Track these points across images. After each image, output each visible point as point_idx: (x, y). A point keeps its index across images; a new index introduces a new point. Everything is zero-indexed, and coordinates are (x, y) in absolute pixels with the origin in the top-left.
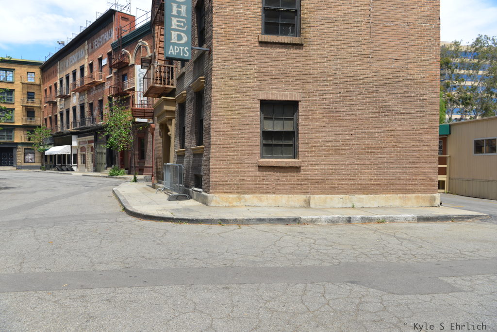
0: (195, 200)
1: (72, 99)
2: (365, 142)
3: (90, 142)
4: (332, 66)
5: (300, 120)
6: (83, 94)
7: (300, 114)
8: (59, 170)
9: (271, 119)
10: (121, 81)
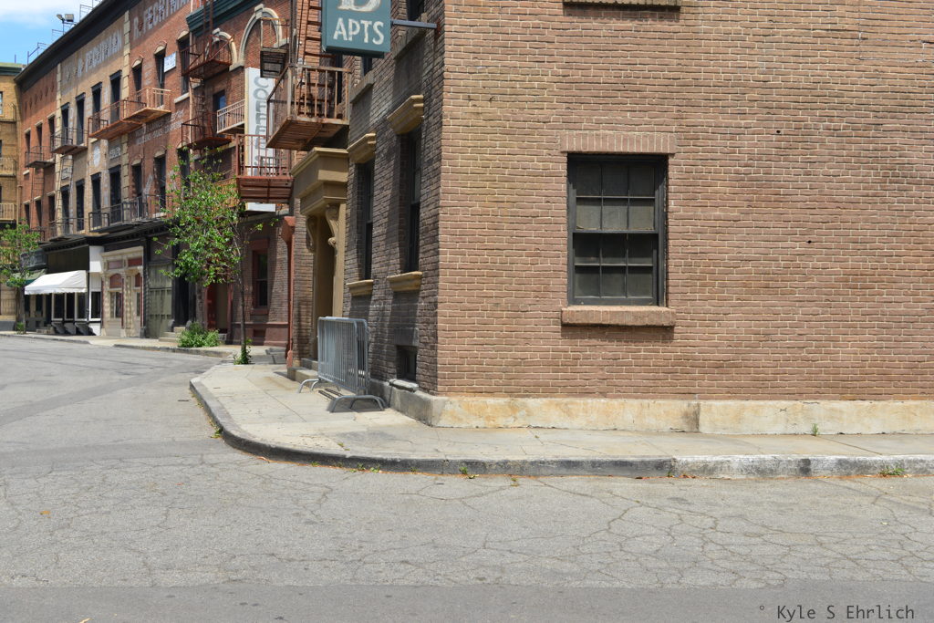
0: (398, 411)
1: (90, 155)
2: (846, 260)
3: (133, 262)
4: (757, 63)
5: (672, 205)
6: (117, 142)
7: (672, 188)
8: (57, 333)
9: (597, 202)
10: (210, 109)
